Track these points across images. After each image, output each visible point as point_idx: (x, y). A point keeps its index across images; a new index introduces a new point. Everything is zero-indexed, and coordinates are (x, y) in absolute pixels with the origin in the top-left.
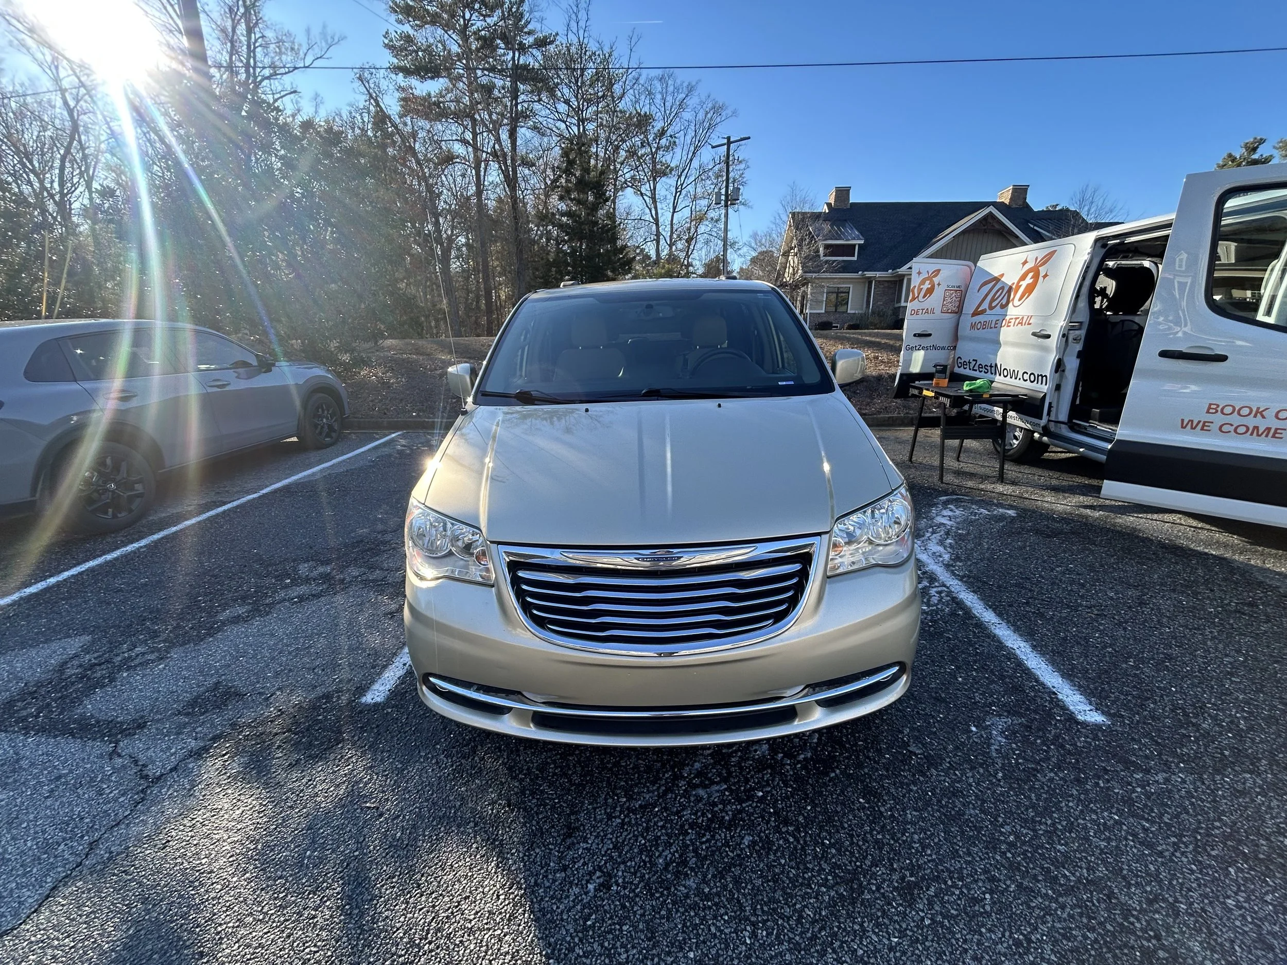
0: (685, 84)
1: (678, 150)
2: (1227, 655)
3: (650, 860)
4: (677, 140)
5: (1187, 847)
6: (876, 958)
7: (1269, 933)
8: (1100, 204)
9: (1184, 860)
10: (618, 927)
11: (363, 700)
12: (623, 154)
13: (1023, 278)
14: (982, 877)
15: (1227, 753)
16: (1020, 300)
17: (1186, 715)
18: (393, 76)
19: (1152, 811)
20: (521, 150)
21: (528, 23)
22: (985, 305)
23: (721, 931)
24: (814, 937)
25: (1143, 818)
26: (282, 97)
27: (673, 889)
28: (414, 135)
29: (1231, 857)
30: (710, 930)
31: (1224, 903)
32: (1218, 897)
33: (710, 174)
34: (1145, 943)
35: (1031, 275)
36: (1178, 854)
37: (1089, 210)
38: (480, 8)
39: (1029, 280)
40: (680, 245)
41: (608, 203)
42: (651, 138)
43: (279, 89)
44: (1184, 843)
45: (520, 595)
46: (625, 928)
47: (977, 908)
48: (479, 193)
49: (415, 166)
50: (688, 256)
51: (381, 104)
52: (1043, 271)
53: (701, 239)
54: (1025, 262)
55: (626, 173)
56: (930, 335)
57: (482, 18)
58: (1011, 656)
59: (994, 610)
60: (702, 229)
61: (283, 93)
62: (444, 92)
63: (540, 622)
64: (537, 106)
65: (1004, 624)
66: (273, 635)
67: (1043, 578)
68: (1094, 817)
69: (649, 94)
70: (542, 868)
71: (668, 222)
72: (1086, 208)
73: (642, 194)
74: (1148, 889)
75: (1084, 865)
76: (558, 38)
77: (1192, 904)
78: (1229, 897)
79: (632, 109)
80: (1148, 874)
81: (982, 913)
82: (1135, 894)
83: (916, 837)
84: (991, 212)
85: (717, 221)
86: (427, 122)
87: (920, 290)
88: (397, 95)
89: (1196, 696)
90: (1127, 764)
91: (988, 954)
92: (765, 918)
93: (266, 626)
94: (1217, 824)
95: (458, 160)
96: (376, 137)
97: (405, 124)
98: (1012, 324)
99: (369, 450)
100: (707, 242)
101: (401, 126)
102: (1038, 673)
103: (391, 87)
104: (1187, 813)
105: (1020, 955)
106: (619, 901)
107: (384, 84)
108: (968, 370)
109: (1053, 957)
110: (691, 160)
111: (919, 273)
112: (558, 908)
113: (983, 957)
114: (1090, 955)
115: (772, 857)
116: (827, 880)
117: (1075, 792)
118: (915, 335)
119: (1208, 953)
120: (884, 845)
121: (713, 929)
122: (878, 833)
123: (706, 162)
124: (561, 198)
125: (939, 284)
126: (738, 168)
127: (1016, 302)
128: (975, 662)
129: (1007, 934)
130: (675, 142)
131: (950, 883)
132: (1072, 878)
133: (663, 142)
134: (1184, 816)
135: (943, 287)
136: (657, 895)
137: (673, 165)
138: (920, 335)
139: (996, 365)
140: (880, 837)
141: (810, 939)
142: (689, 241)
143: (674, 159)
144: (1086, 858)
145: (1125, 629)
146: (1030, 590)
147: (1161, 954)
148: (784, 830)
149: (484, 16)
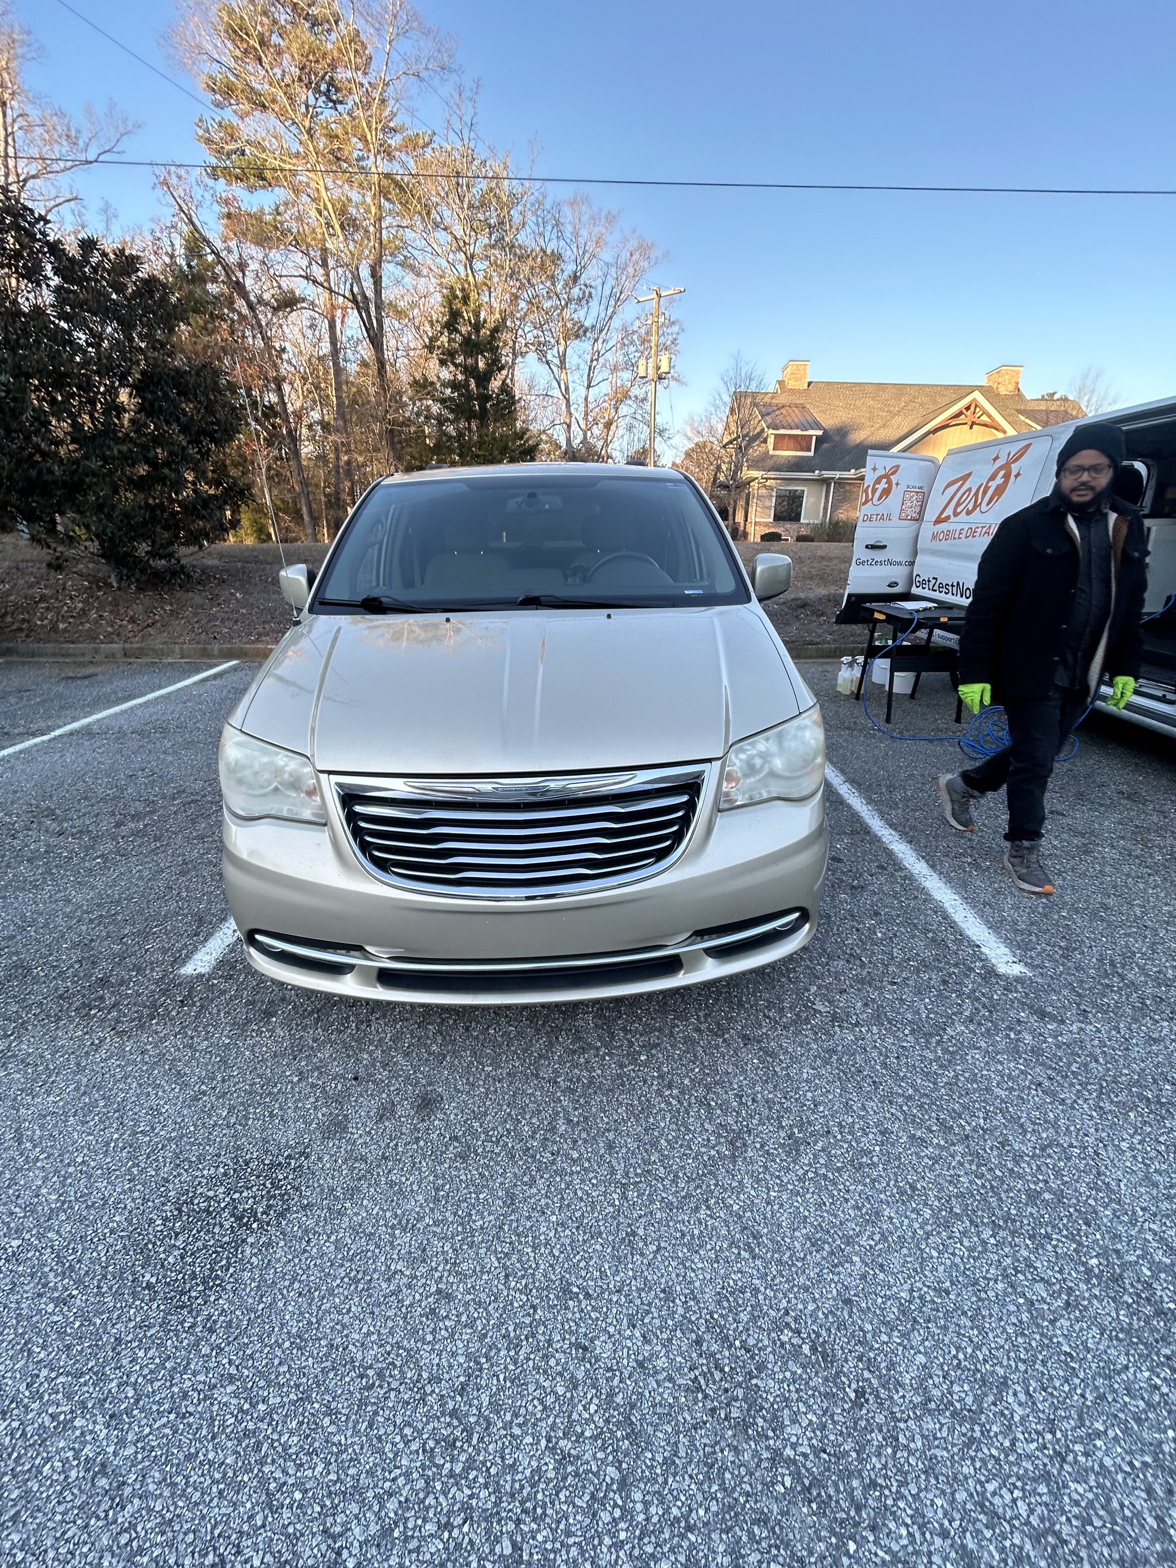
0: (603, 214)
1: (594, 304)
2: (1166, 904)
3: (515, 1129)
4: (593, 291)
5: (1090, 1094)
6: (752, 1211)
7: (1156, 1171)
8: (1102, 394)
9: (1085, 1106)
10: (474, 1196)
11: (183, 971)
12: (523, 304)
13: (993, 478)
14: (874, 1130)
15: (1148, 1002)
16: (988, 505)
17: (1112, 964)
18: (210, 182)
19: (1061, 1059)
20: (387, 295)
21: (393, 115)
22: (949, 511)
23: (588, 1194)
24: (689, 1196)
25: (1050, 1067)
26: (57, 205)
27: (538, 1156)
28: (242, 266)
29: (1134, 1103)
30: (576, 1194)
31: (1119, 1146)
32: (1113, 1140)
33: (635, 337)
34: (1032, 1186)
35: (1002, 473)
36: (1080, 1102)
37: (1089, 401)
38: (329, 90)
39: (999, 480)
40: (596, 431)
41: (504, 372)
42: (559, 287)
43: (54, 193)
44: (1088, 1091)
45: (357, 833)
46: (481, 1196)
47: (864, 1160)
48: (335, 352)
49: (245, 311)
50: (606, 444)
51: (195, 220)
52: (1015, 468)
53: (623, 423)
54: (997, 458)
55: (528, 333)
56: (885, 547)
57: (331, 104)
58: (939, 910)
59: (927, 861)
60: (624, 410)
61: (58, 201)
62: (282, 209)
63: (382, 865)
64: (409, 234)
65: (935, 875)
66: (69, 901)
67: (985, 826)
68: (1000, 1068)
69: (557, 225)
70: (391, 1141)
71: (581, 401)
72: (1086, 398)
73: (548, 363)
74: (1044, 1135)
75: (981, 1115)
76: (435, 138)
77: (1086, 1148)
78: (1124, 1140)
79: (533, 244)
80: (1046, 1122)
81: (868, 1165)
82: (1029, 1141)
83: (809, 1095)
84: (974, 400)
85: (644, 400)
86: (258, 249)
87: (874, 491)
88: (217, 208)
89: (1127, 946)
90: (1042, 1015)
91: (869, 1203)
92: (638, 1180)
93: (60, 891)
94: (1126, 1071)
95: (304, 305)
96: (189, 266)
97: (230, 251)
98: (977, 534)
99: (195, 683)
100: (630, 428)
101: (223, 254)
102: (963, 925)
103: (208, 196)
104: (1097, 1061)
105: (903, 1202)
106: (477, 1170)
107: (198, 193)
108: (926, 590)
109: (936, 1203)
110: (611, 318)
111: (874, 469)
112: (407, 1179)
113: (864, 1206)
114: (975, 1200)
115: (652, 1120)
116: (709, 1140)
117: (983, 1044)
118: (867, 547)
119: (1094, 1192)
120: (774, 1103)
121: (580, 1193)
122: (770, 1093)
123: (629, 321)
124: (443, 363)
125: (897, 484)
126: (669, 331)
127: (984, 508)
128: (898, 916)
129: (892, 1183)
130: (590, 294)
131: (839, 1137)
132: (967, 1128)
133: (576, 292)
134: (1094, 1065)
135: (903, 488)
136: (521, 1163)
137: (587, 324)
138: (873, 547)
139: (958, 584)
140: (771, 1096)
141: (685, 1197)
142: (608, 425)
143: (589, 315)
144: (985, 1108)
145: (1064, 879)
146: (970, 840)
147: (1047, 1196)
148: (667, 1093)
149: (334, 102)
